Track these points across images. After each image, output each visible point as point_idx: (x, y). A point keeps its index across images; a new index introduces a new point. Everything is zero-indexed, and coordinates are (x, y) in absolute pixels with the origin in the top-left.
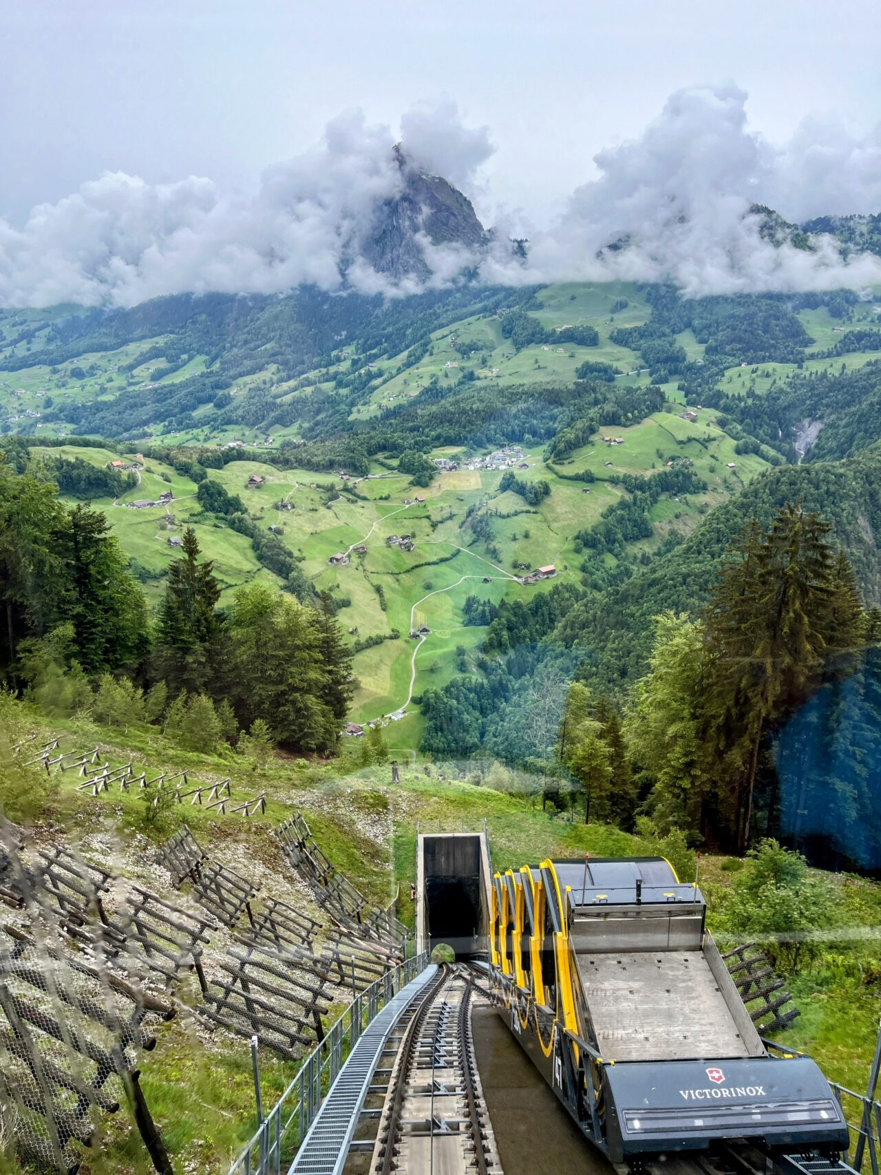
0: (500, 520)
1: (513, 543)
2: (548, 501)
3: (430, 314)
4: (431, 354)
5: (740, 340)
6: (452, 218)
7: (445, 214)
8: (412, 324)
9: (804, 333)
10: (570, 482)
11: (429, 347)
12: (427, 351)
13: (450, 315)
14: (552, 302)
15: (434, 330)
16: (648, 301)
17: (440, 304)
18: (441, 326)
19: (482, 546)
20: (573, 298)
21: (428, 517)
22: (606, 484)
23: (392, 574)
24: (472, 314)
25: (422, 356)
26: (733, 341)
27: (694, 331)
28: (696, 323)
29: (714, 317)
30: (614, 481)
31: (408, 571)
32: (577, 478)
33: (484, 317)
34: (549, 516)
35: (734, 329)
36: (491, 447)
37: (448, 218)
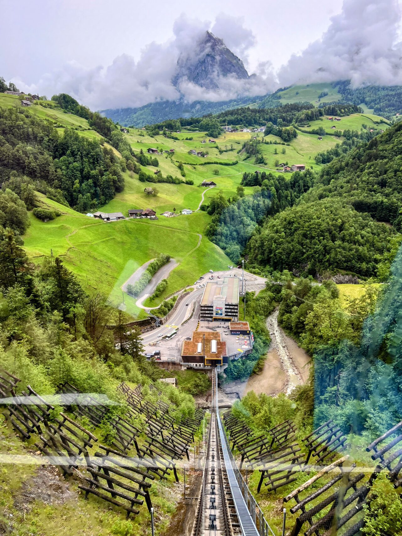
0: (265, 145)
1: (275, 155)
2: (295, 140)
5: (393, 106)
6: (233, 68)
7: (229, 65)
10: (309, 134)
14: (285, 96)
16: (339, 92)
19: (253, 159)
20: (297, 93)
21: (217, 147)
22: (332, 137)
23: (191, 164)
26: (390, 106)
27: (366, 104)
28: (367, 99)
29: (377, 96)
30: (337, 135)
31: (202, 164)
32: (314, 133)
34: (298, 148)
35: (389, 101)
36: (256, 126)
37: (230, 68)
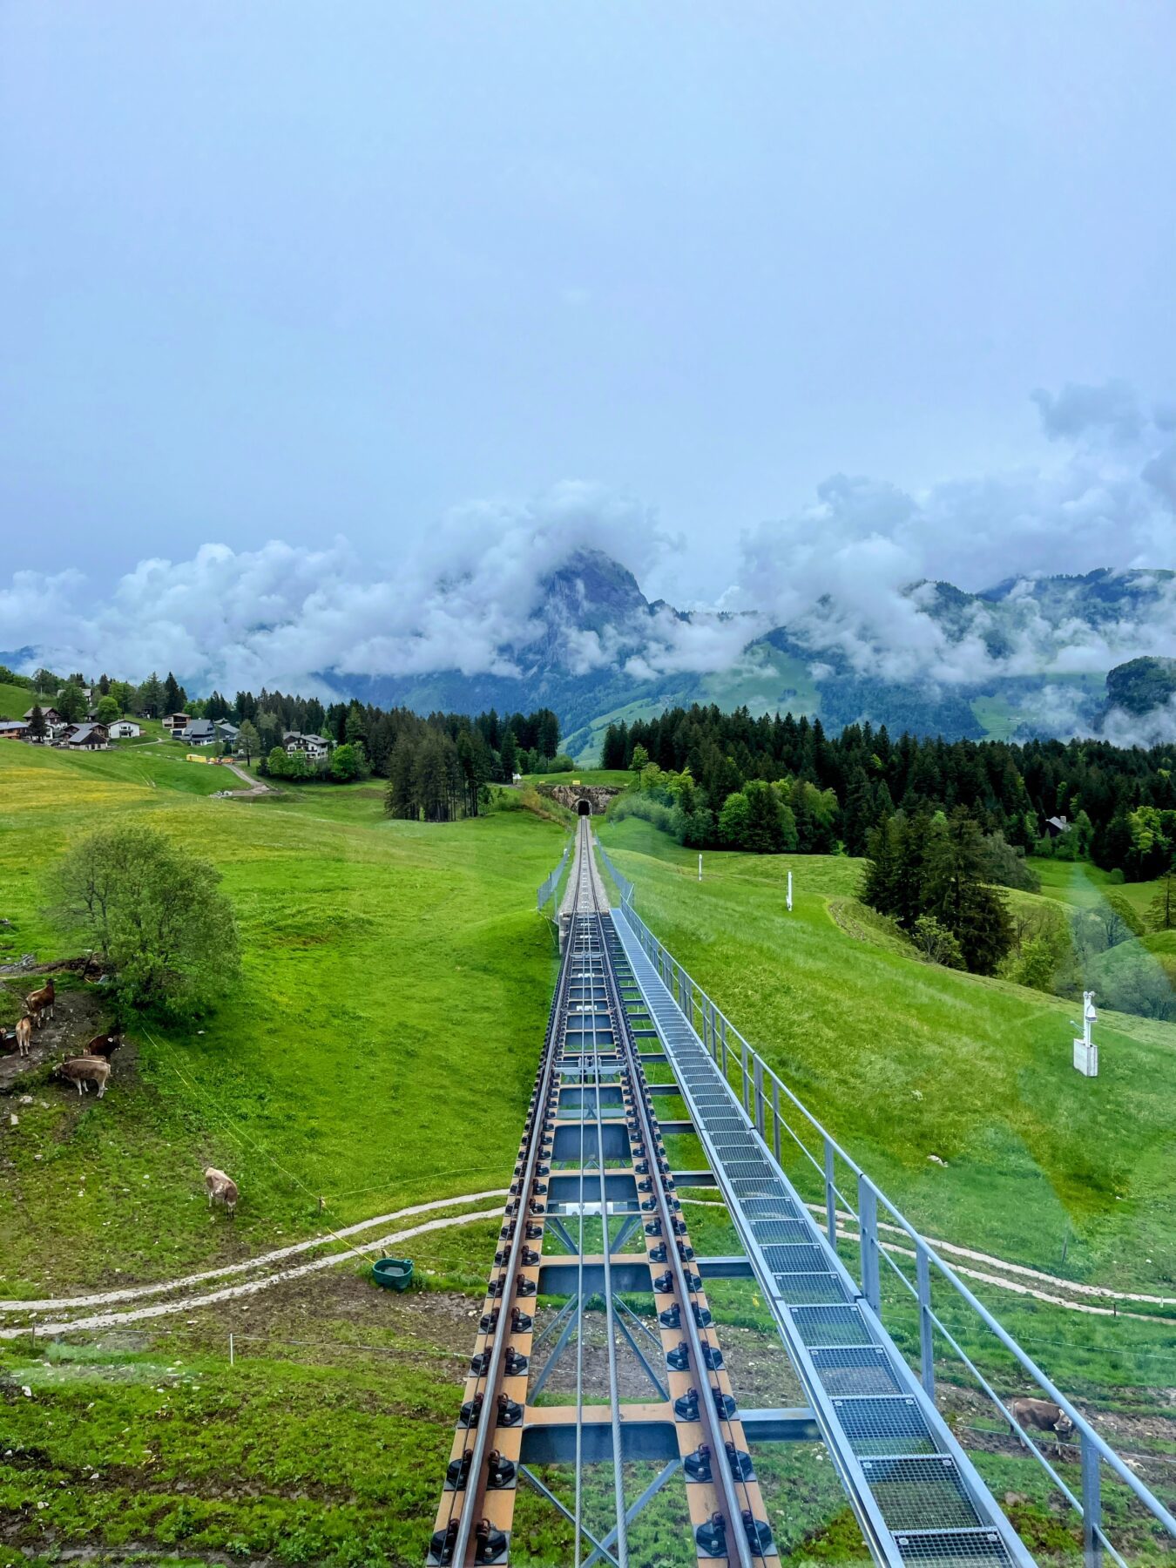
3: (590, 699)
4: (592, 746)
8: (571, 709)
9: (977, 723)
11: (589, 738)
12: (587, 742)
13: (612, 699)
15: (595, 717)
17: (601, 687)
18: (603, 713)
24: (635, 699)
25: (581, 748)
29: (884, 707)
33: (647, 705)
